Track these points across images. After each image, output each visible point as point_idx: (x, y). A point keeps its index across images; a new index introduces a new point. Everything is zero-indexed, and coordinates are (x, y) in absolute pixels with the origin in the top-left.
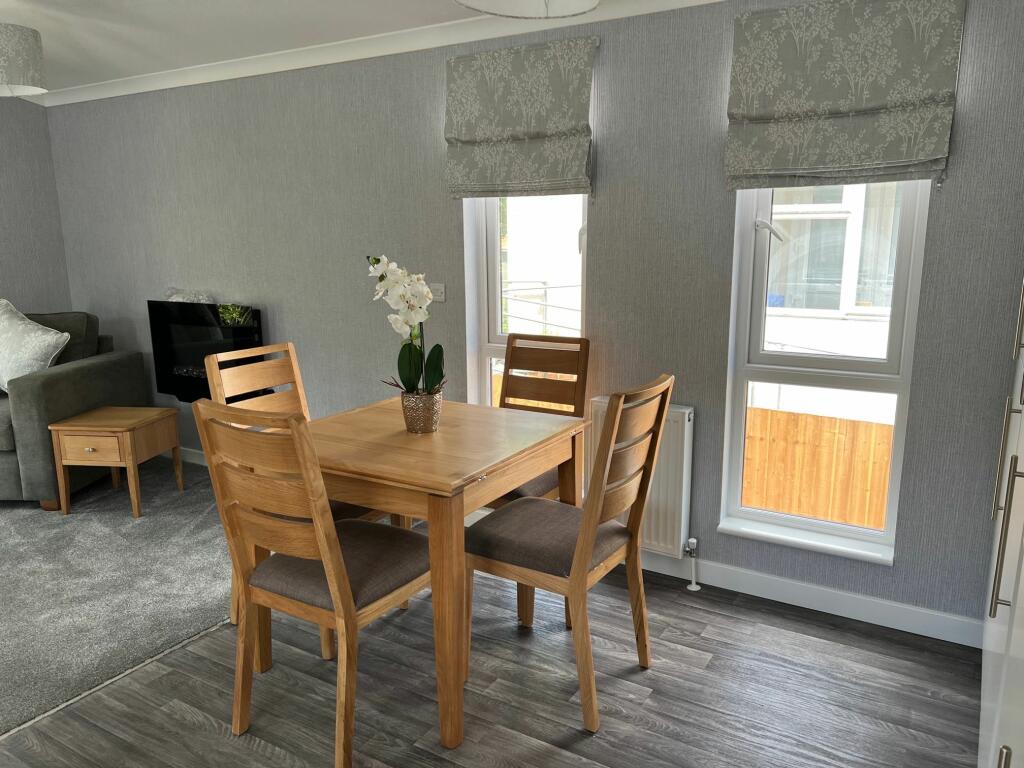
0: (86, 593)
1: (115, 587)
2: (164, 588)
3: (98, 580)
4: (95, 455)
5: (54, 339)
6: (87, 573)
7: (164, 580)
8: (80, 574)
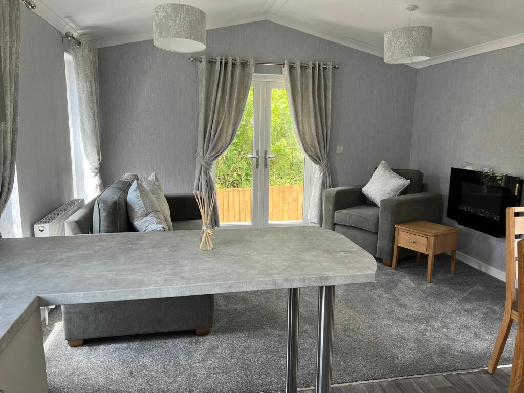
0: (404, 317)
1: (420, 320)
2: (445, 331)
3: (410, 312)
4: (414, 244)
5: (402, 182)
6: (404, 306)
7: (445, 326)
8: (401, 305)
